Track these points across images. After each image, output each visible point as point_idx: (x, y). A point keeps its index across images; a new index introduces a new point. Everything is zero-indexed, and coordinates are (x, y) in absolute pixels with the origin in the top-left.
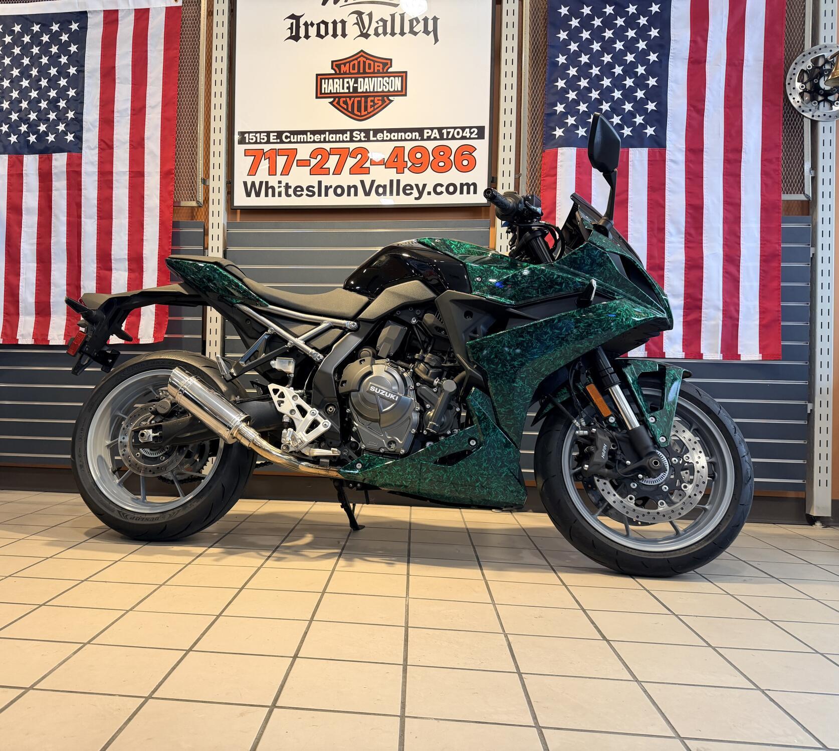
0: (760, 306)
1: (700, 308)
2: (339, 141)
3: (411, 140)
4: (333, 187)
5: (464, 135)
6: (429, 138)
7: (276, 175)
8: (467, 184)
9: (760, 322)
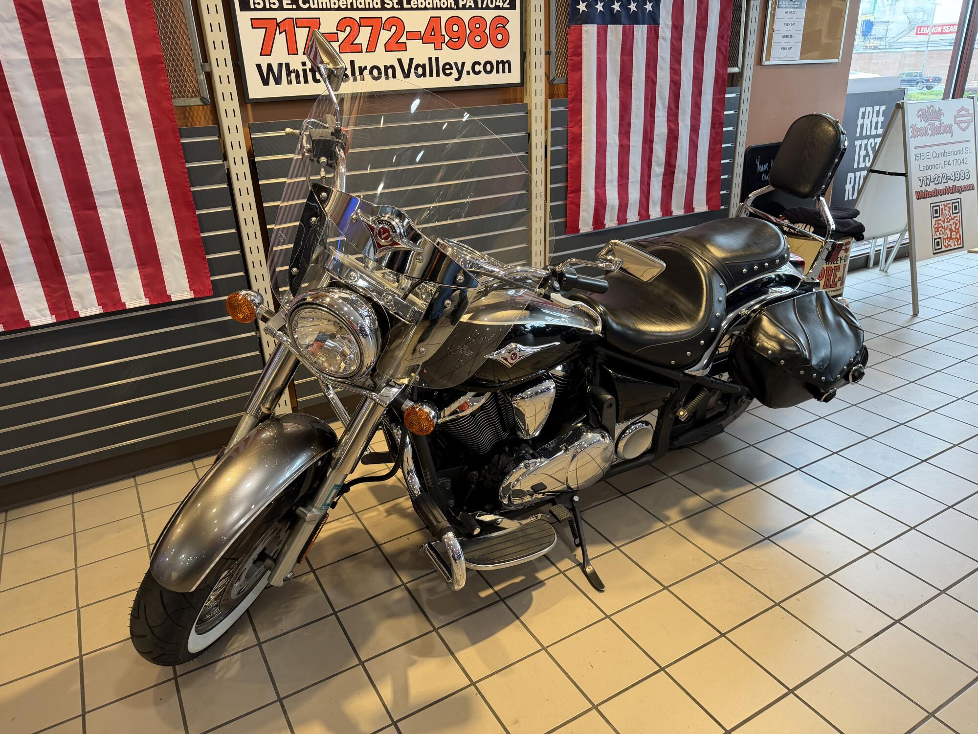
0: (708, 166)
1: (673, 173)
2: (369, 9)
3: (447, 9)
4: (369, 68)
5: (498, 4)
6: (464, 8)
7: (297, 54)
8: (502, 62)
9: (708, 179)
